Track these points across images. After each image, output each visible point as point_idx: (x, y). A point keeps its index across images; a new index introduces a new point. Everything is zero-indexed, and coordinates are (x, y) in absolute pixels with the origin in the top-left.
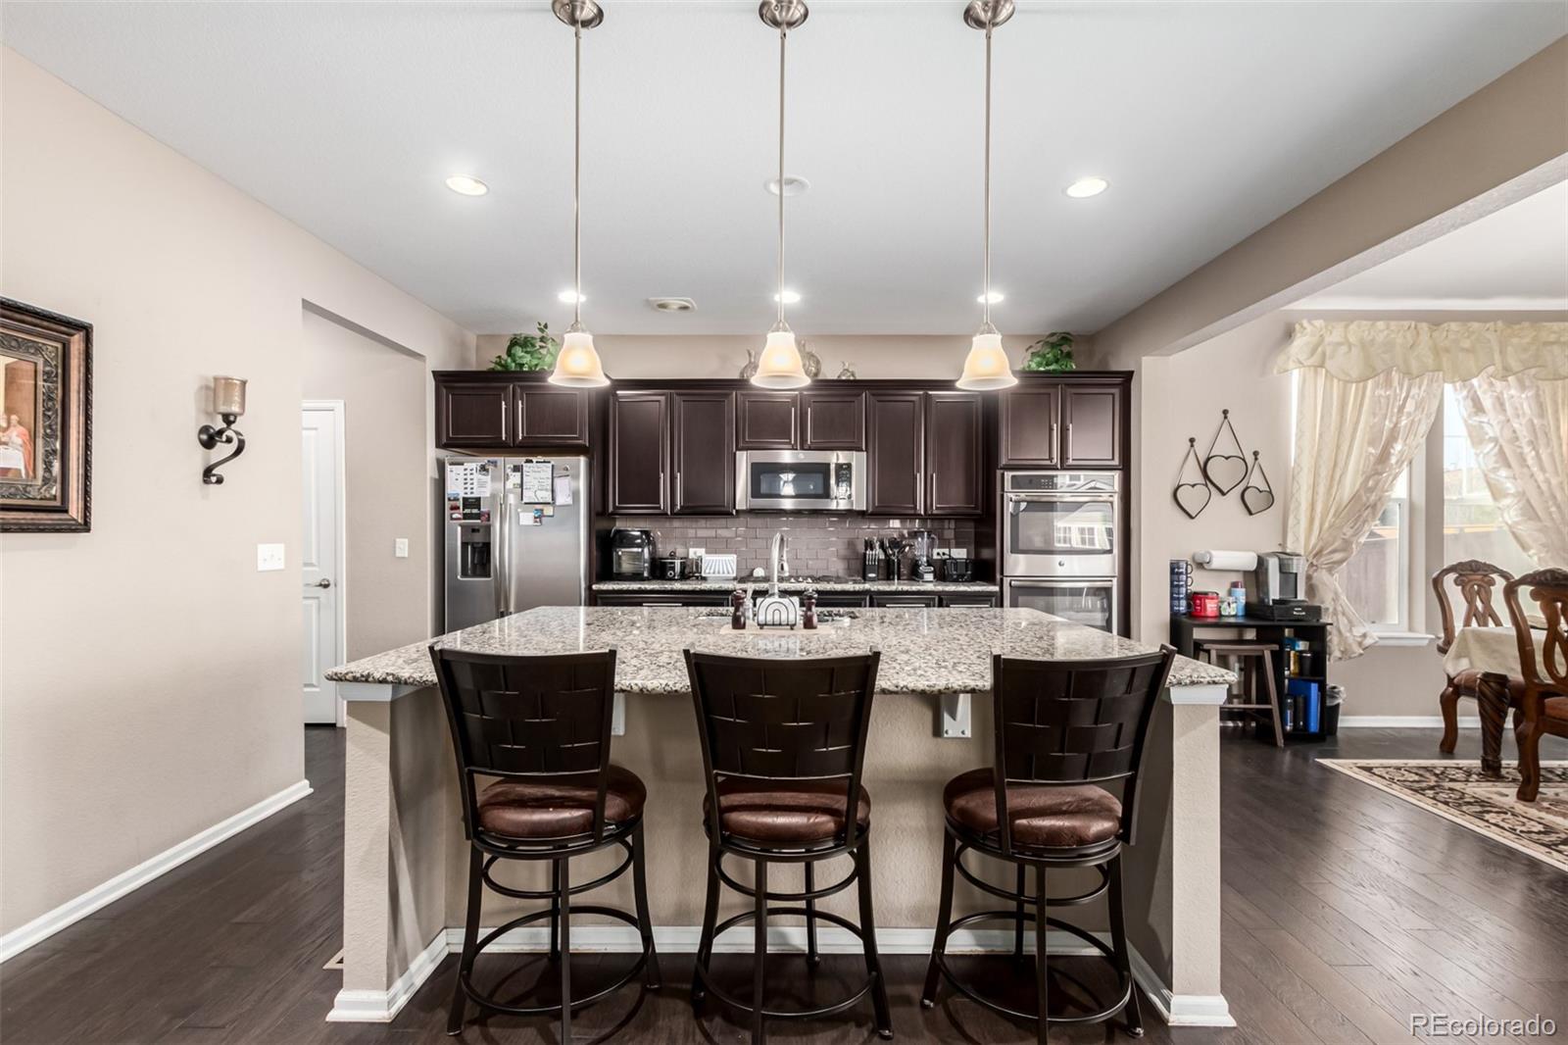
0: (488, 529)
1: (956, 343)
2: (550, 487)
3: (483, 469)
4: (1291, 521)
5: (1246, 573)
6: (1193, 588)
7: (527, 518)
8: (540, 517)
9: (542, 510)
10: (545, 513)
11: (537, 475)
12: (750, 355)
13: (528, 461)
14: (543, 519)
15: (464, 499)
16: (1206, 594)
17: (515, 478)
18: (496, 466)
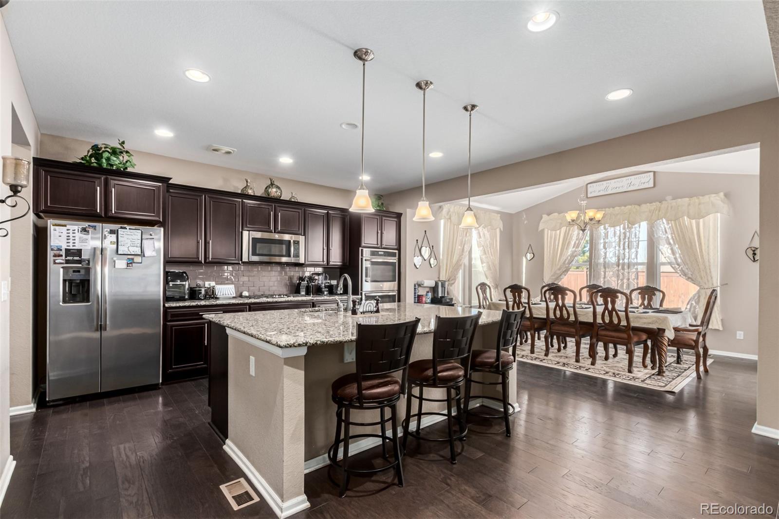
0: (88, 270)
1: (348, 193)
2: (139, 245)
3: (84, 230)
4: (441, 270)
5: (430, 288)
6: (419, 294)
7: (121, 264)
8: (131, 262)
9: (133, 259)
10: (135, 261)
11: (130, 237)
12: (247, 182)
13: (121, 228)
14: (133, 264)
15: (66, 250)
16: (422, 295)
17: (113, 237)
18: (95, 229)
